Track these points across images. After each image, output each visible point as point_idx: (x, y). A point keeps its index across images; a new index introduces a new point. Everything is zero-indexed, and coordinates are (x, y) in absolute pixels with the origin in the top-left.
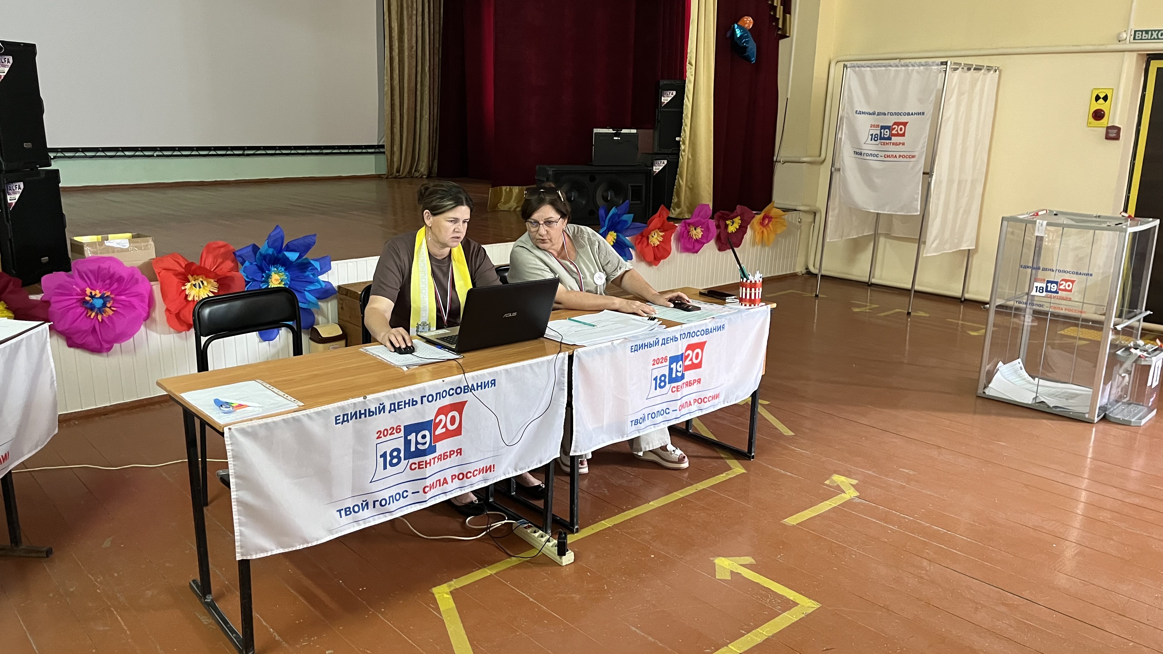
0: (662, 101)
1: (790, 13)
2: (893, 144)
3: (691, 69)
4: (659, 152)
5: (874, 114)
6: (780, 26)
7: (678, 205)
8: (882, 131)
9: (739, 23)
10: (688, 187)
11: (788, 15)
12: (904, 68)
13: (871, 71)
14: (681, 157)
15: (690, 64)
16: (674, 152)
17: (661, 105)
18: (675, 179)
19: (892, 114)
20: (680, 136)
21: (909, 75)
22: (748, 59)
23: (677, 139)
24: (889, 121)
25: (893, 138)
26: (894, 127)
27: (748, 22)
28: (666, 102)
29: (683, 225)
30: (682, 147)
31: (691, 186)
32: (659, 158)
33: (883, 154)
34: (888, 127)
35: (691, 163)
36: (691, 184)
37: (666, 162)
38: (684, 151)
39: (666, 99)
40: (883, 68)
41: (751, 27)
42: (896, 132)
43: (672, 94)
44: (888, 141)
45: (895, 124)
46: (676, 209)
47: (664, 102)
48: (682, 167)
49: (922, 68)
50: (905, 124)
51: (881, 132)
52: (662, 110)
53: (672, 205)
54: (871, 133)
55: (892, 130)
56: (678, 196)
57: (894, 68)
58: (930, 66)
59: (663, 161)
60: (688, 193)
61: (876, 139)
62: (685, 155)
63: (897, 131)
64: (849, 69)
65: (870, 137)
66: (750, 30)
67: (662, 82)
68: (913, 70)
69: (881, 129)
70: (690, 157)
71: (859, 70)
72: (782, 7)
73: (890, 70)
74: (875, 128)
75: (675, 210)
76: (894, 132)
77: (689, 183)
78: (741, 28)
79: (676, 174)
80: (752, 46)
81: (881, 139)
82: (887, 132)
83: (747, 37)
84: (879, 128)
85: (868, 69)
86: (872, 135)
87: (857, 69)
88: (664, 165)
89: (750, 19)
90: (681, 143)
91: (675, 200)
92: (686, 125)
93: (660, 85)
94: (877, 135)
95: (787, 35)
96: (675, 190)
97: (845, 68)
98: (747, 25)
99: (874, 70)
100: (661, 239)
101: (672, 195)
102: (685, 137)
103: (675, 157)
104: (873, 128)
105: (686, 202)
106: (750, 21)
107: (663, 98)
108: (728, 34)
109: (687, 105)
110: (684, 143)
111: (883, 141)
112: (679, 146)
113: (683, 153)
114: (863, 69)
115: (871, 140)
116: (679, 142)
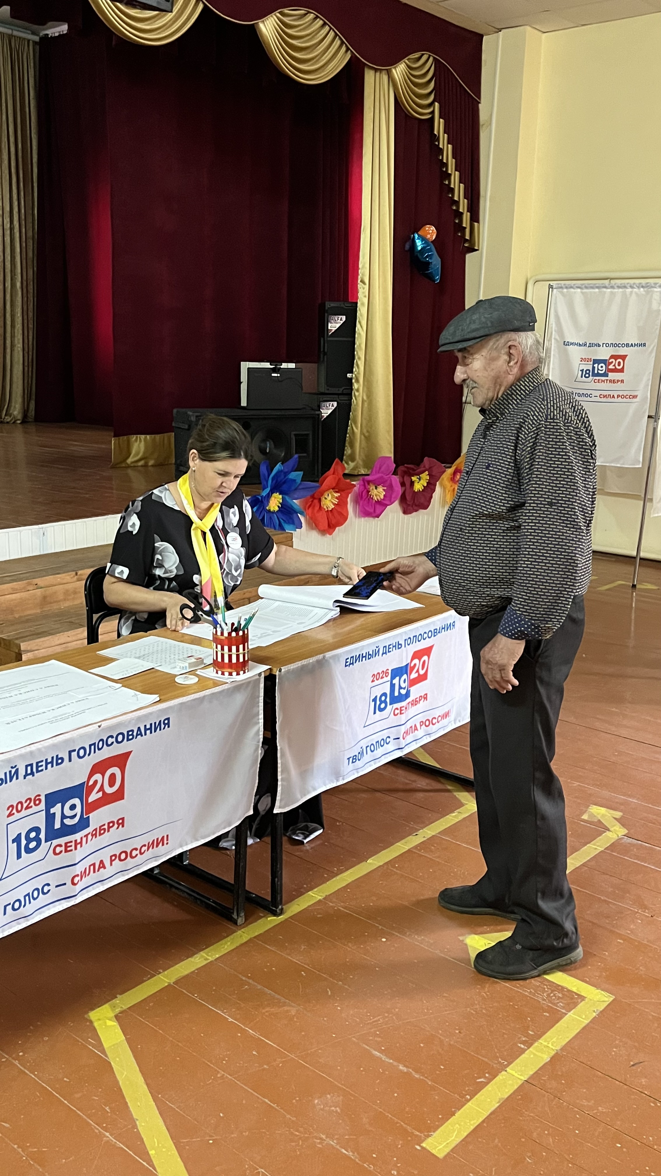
0: (329, 328)
1: (478, 222)
2: (610, 381)
3: (364, 289)
4: (327, 392)
5: (585, 345)
6: (467, 237)
7: (352, 458)
8: (596, 365)
9: (419, 233)
10: (365, 436)
11: (476, 224)
12: (621, 290)
13: (582, 292)
14: (354, 398)
15: (363, 282)
16: (345, 392)
17: (328, 333)
18: (348, 426)
19: (607, 345)
20: (352, 372)
21: (625, 299)
22: (431, 278)
23: (349, 375)
24: (604, 354)
25: (610, 374)
26: (611, 361)
27: (431, 232)
28: (334, 329)
29: (362, 483)
30: (355, 386)
31: (367, 434)
32: (325, 399)
33: (598, 393)
34: (604, 361)
35: (366, 405)
36: (368, 431)
37: (335, 404)
38: (358, 390)
39: (335, 324)
40: (597, 290)
41: (434, 237)
42: (614, 367)
43: (341, 320)
44: (603, 378)
45: (612, 357)
46: (350, 462)
47: (332, 330)
48: (355, 410)
49: (642, 289)
50: (624, 357)
51: (594, 368)
52: (329, 339)
53: (344, 457)
54: (581, 369)
55: (609, 365)
56: (352, 446)
57: (609, 290)
58: (652, 287)
59: (331, 403)
60: (364, 442)
61: (587, 375)
62: (359, 395)
63: (614, 365)
64: (555, 290)
65: (580, 373)
66: (432, 242)
67: (329, 305)
68: (631, 292)
69: (594, 364)
70: (365, 398)
71: (567, 292)
72: (469, 214)
73: (605, 292)
74: (586, 363)
75: (347, 464)
76: (611, 367)
77: (365, 431)
78: (423, 239)
79: (349, 419)
80: (436, 262)
81: (594, 375)
82: (602, 367)
83: (430, 250)
84: (592, 363)
85: (579, 290)
86: (582, 371)
87: (565, 290)
88: (333, 408)
89: (433, 228)
90: (353, 381)
91: (348, 451)
92: (359, 358)
93: (326, 308)
94: (589, 370)
95: (476, 248)
96: (347, 439)
97: (551, 289)
98: (429, 236)
99: (585, 292)
100: (336, 501)
101: (344, 446)
102: (359, 373)
103: (346, 398)
104: (583, 362)
105: (362, 454)
106: (433, 230)
107: (330, 325)
108: (407, 247)
109: (359, 334)
110: (357, 381)
111: (597, 378)
112: (351, 384)
113: (357, 394)
114: (572, 290)
115: (582, 377)
116: (351, 379)
